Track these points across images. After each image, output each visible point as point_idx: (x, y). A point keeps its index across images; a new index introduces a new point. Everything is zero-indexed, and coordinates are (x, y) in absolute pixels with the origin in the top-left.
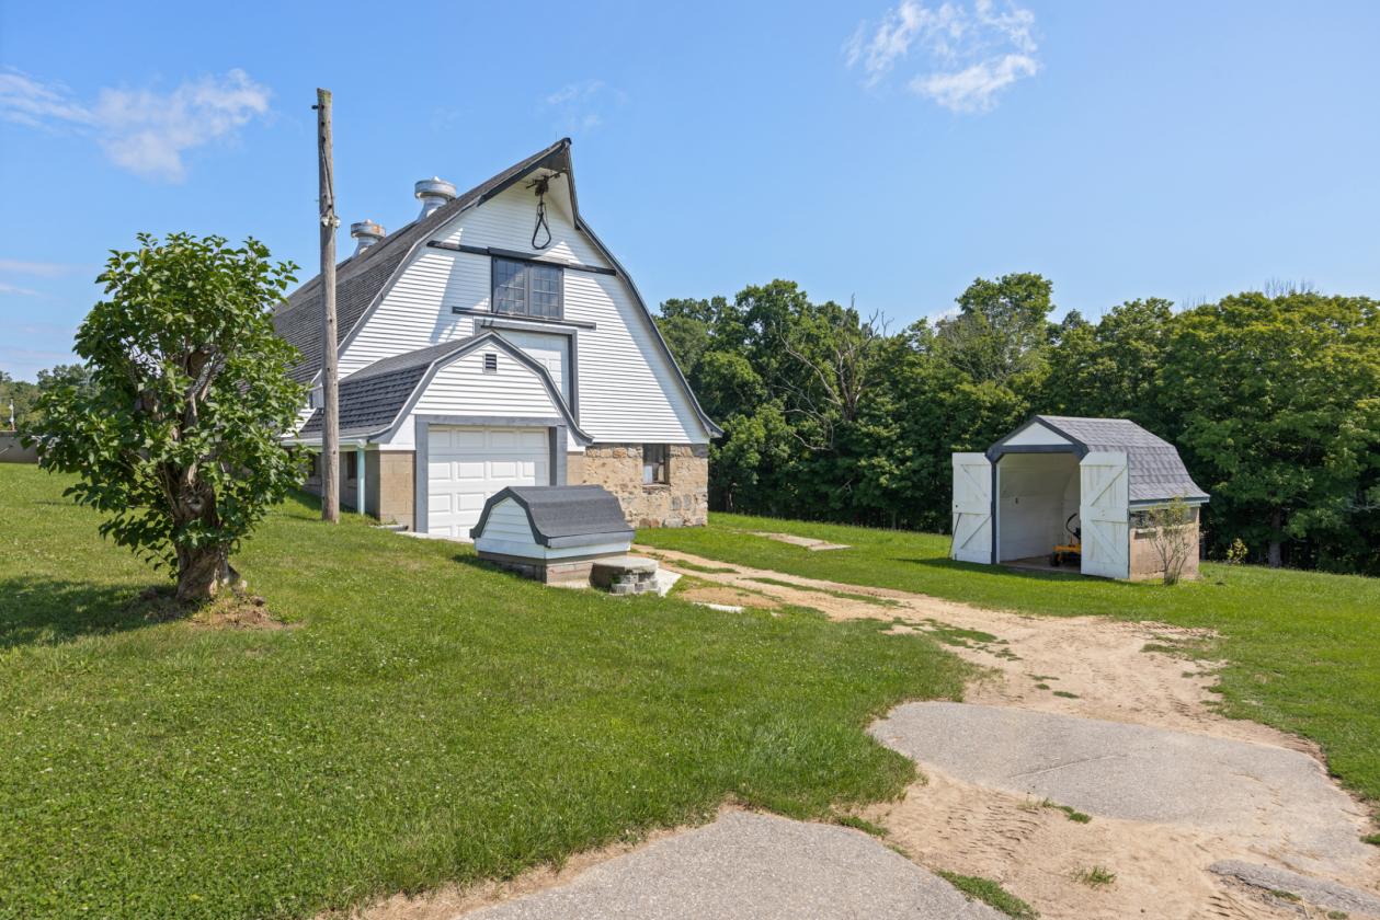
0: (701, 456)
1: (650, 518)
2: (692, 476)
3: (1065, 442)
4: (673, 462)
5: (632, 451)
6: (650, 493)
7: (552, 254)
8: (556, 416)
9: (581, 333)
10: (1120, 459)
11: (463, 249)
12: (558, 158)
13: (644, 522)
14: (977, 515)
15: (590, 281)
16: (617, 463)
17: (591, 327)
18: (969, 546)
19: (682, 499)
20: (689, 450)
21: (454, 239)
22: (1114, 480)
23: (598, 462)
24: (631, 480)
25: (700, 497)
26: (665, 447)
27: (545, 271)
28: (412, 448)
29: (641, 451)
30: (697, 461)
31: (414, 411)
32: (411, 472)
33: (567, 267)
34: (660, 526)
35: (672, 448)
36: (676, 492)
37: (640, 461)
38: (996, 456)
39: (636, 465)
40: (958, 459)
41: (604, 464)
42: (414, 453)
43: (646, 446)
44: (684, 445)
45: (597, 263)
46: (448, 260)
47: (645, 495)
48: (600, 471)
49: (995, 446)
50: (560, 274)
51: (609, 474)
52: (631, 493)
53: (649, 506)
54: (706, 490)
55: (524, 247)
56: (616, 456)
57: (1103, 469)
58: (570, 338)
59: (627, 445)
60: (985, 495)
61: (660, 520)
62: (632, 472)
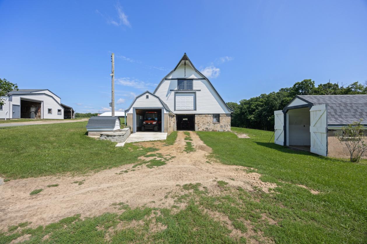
0: (229, 116)
1: (215, 129)
2: (226, 121)
3: (306, 103)
4: (220, 118)
5: (210, 115)
6: (214, 124)
7: (191, 77)
8: (161, 106)
9: (197, 92)
10: (323, 107)
11: (172, 79)
12: (185, 58)
13: (213, 130)
14: (280, 130)
15: (199, 81)
16: (206, 118)
17: (200, 90)
18: (278, 139)
19: (223, 126)
20: (225, 115)
21: (170, 77)
22: (321, 116)
23: (201, 118)
24: (210, 121)
25: (228, 125)
26: (219, 114)
27: (188, 81)
28: (132, 113)
29: (212, 115)
30: (228, 117)
31: (133, 107)
32: (132, 117)
33: (194, 79)
34: (217, 131)
35: (220, 115)
36: (221, 124)
37: (212, 118)
38: (286, 111)
39: (211, 118)
40: (276, 112)
41: (203, 118)
42: (133, 114)
43: (213, 114)
44: (224, 114)
45: (201, 77)
46: (169, 82)
47: (213, 125)
48: (202, 119)
49: (285, 107)
50: (192, 81)
51: (204, 120)
52: (210, 124)
53: (214, 127)
54: (230, 124)
55: (183, 77)
56: (206, 116)
57: (318, 112)
58: (195, 93)
59: (209, 114)
60: (282, 124)
61: (217, 130)
62: (210, 120)
